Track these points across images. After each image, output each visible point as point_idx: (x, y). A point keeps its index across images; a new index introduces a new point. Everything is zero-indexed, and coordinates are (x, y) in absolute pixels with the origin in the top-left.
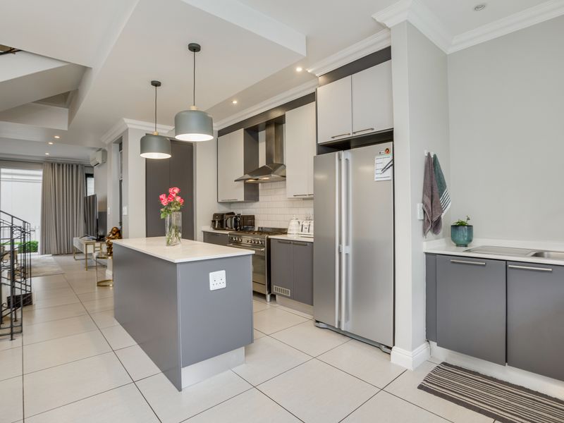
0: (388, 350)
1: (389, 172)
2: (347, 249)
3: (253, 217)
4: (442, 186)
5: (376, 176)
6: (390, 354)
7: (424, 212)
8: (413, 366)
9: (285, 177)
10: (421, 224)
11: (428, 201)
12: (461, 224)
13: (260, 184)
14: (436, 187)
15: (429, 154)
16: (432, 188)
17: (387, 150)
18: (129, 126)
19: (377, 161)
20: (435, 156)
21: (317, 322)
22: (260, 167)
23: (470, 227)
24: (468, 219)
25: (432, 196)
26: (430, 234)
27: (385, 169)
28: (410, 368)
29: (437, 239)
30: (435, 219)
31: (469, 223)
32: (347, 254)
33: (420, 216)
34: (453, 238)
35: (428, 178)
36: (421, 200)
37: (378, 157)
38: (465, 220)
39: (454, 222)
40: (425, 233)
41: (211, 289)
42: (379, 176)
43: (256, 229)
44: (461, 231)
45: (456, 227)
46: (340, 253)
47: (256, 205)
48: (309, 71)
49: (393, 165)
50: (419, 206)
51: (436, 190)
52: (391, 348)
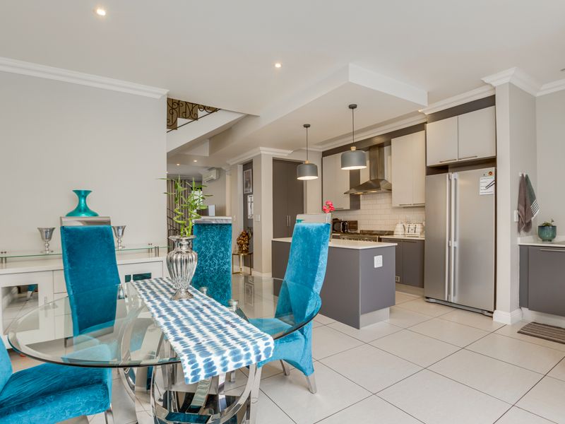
0: (490, 314)
1: (492, 188)
2: (454, 244)
3: (356, 222)
4: (533, 198)
5: (481, 191)
6: (492, 317)
7: (519, 216)
8: (511, 322)
9: (391, 190)
10: (516, 225)
11: (522, 208)
12: (547, 225)
13: (361, 196)
14: (528, 198)
15: (523, 175)
16: (525, 200)
17: (491, 173)
18: (262, 152)
19: (481, 181)
20: (527, 176)
21: (427, 298)
22: (361, 183)
23: (554, 227)
24: (553, 221)
25: (525, 205)
26: (522, 232)
27: (488, 187)
28: (509, 323)
29: (527, 235)
30: (527, 222)
31: (553, 224)
32: (455, 248)
33: (516, 219)
34: (540, 235)
35: (523, 192)
36: (517, 208)
37: (483, 178)
38: (549, 222)
39: (541, 223)
40: (519, 231)
41: (375, 267)
42: (483, 191)
43: (359, 232)
44: (547, 230)
45: (542, 227)
46: (449, 247)
47: (358, 212)
48: (420, 111)
49: (496, 184)
50: (516, 212)
51: (528, 201)
52: (492, 313)
